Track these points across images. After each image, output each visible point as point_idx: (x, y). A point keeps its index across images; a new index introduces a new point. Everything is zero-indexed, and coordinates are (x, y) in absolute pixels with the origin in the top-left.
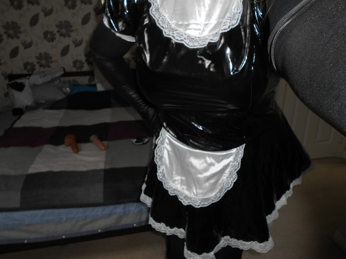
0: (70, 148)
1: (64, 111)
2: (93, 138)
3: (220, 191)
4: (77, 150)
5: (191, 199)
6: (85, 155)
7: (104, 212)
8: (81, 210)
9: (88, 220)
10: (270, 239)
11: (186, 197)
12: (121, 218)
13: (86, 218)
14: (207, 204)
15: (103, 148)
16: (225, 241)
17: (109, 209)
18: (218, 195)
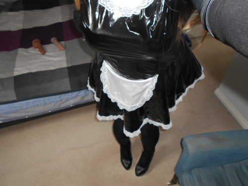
0: (37, 49)
1: (23, 12)
2: (53, 40)
3: (142, 102)
4: (43, 52)
5: (124, 106)
6: (51, 56)
7: (73, 96)
8: (57, 96)
9: (63, 101)
10: (171, 123)
11: (121, 104)
12: (84, 97)
13: (61, 100)
14: (134, 109)
15: (62, 49)
16: (145, 121)
17: (75, 94)
18: (141, 104)
